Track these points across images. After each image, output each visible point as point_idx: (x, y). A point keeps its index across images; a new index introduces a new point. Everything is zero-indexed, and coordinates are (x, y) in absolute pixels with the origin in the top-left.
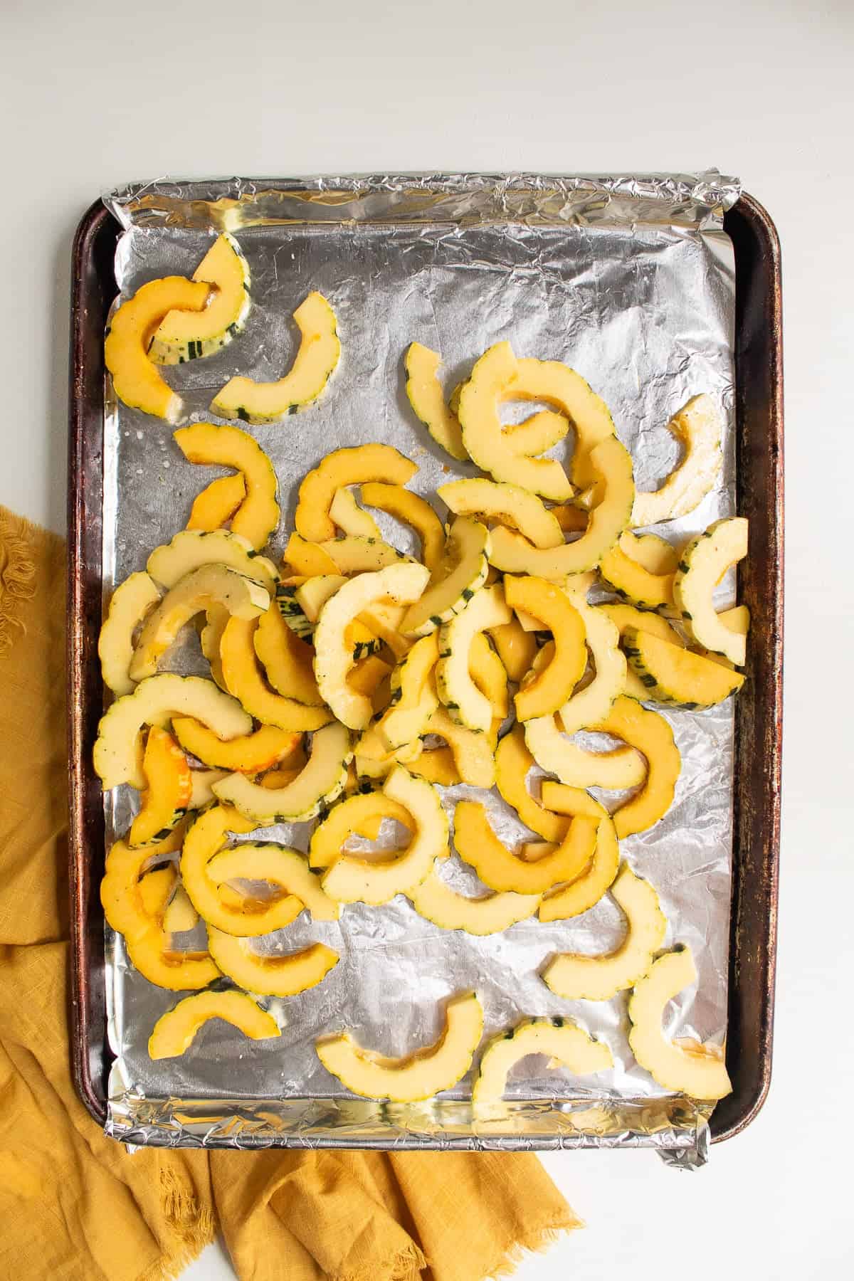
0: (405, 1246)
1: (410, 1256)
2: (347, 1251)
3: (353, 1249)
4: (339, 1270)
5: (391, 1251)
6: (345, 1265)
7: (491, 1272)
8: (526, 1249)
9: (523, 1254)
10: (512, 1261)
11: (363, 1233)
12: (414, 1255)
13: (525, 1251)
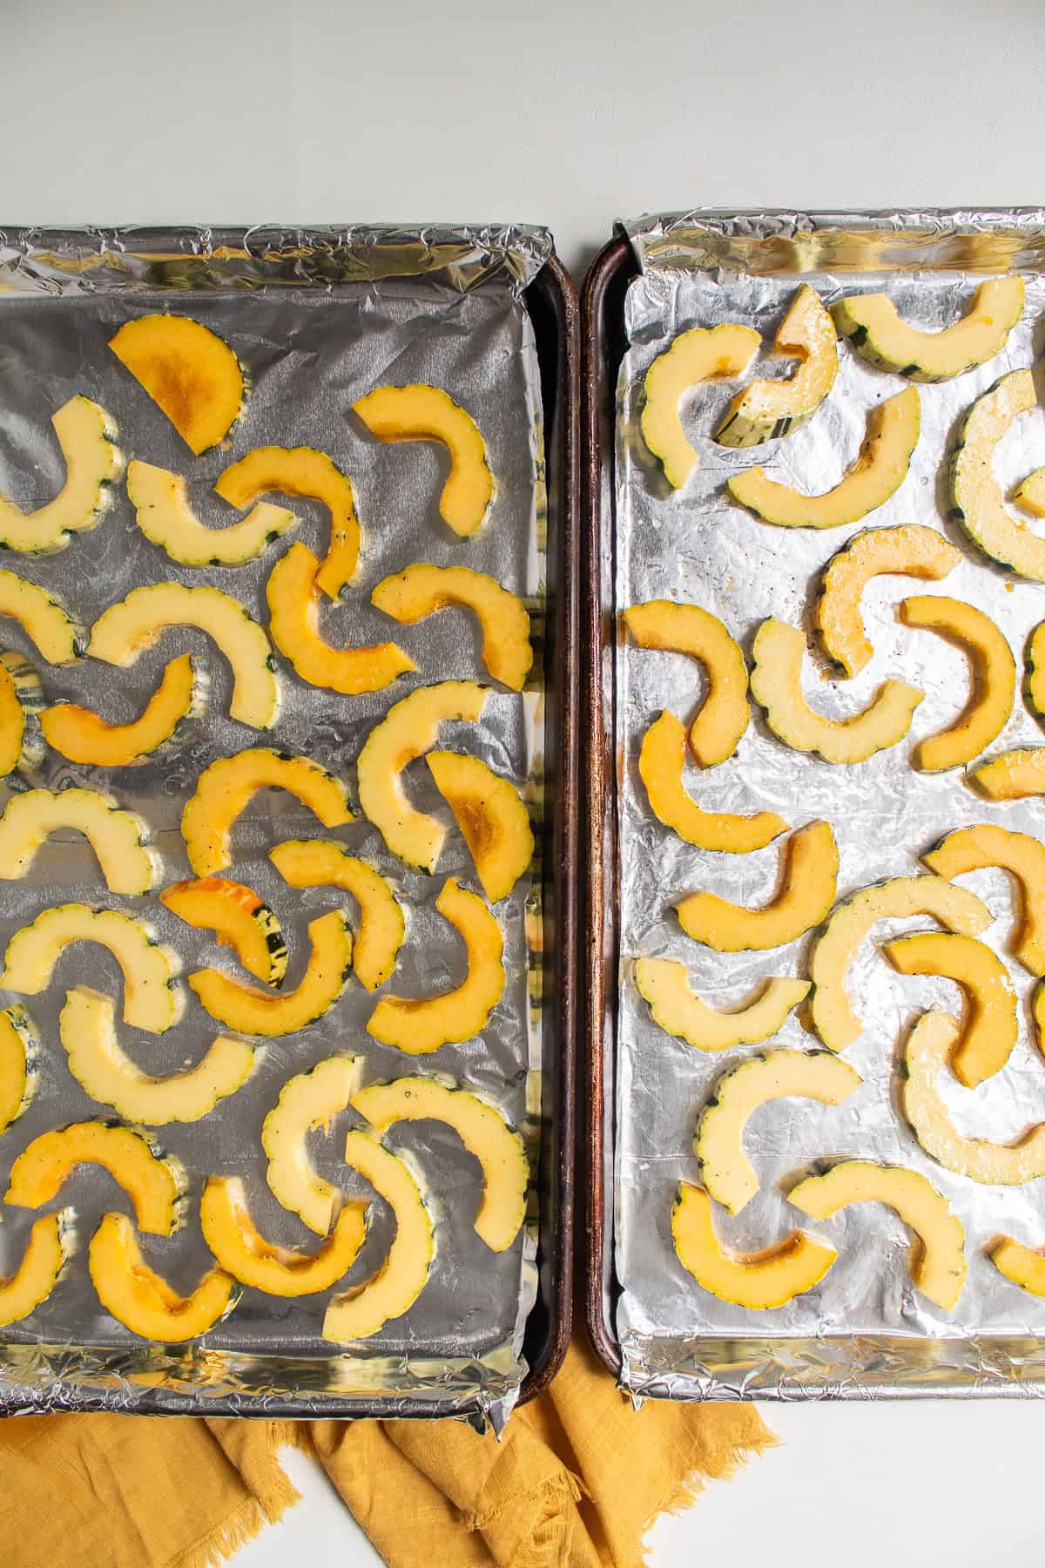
0: (556, 1473)
1: (561, 1486)
2: (484, 1477)
3: (492, 1476)
4: (476, 1504)
5: (539, 1478)
6: (483, 1496)
7: (665, 1505)
8: (707, 1476)
9: (704, 1481)
10: (691, 1492)
11: (503, 1454)
12: (566, 1484)
13: (705, 1480)
